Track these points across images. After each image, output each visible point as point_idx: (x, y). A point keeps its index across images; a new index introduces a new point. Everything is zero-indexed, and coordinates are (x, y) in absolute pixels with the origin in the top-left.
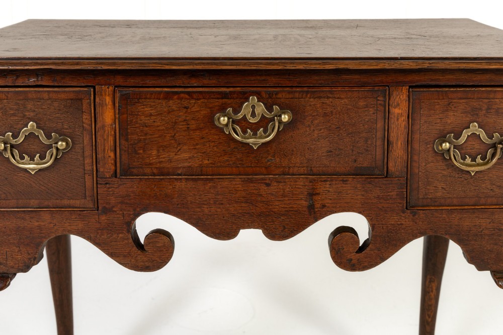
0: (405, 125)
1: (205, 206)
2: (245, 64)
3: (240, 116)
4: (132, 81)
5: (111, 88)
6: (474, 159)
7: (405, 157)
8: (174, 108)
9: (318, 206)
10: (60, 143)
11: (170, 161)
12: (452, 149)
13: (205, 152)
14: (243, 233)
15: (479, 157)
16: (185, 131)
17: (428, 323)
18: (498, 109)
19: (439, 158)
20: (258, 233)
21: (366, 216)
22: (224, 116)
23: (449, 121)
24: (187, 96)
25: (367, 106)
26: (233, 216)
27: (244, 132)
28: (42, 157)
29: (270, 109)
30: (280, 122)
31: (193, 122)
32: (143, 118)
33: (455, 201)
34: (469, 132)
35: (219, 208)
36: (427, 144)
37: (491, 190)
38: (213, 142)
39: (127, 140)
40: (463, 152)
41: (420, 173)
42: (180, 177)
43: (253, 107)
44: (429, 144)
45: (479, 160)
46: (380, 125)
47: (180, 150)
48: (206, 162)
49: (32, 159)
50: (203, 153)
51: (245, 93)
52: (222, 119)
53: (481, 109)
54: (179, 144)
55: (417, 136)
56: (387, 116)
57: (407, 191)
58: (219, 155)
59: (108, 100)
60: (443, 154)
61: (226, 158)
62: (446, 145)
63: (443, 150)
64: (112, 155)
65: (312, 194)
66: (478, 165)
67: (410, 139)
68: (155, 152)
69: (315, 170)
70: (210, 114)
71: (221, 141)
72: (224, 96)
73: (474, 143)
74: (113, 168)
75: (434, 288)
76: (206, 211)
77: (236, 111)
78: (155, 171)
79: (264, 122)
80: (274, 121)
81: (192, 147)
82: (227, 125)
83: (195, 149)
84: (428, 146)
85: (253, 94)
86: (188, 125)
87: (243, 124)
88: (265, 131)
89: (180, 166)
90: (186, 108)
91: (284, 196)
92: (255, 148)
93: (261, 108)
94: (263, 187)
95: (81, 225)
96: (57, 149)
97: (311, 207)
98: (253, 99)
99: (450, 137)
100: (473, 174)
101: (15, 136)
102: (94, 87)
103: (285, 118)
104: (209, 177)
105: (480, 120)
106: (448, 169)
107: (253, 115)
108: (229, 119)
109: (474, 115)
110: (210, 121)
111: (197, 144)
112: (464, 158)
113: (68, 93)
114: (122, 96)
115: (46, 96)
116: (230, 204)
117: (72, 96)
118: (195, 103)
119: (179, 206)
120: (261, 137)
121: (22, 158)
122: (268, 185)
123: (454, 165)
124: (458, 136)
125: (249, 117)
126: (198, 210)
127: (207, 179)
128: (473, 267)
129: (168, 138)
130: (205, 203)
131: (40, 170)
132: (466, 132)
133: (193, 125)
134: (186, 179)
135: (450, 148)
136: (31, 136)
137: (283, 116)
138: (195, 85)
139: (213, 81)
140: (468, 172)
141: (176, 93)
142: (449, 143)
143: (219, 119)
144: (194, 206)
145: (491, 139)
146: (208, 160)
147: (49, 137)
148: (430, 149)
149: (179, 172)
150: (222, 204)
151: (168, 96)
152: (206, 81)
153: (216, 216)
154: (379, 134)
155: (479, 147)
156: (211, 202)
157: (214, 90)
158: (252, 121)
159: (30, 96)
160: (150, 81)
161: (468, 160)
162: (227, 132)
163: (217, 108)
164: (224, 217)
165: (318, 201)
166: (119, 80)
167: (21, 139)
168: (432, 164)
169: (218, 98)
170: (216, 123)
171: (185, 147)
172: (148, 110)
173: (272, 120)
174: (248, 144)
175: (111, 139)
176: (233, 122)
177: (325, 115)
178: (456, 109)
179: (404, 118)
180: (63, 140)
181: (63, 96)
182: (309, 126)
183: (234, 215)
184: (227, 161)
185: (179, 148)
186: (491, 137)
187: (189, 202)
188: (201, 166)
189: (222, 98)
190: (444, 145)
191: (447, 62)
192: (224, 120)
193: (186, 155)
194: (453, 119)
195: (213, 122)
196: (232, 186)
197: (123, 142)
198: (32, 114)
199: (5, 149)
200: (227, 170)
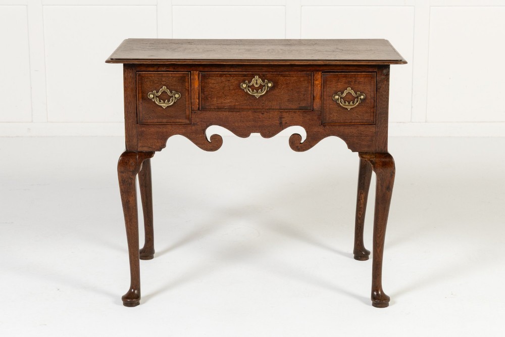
0: (320, 89)
1: (236, 123)
2: (253, 62)
3: (251, 84)
4: (206, 69)
5: (198, 72)
6: (349, 103)
7: (320, 102)
8: (224, 80)
9: (284, 123)
11: (222, 103)
12: (340, 98)
13: (236, 99)
14: (252, 135)
16: (228, 90)
18: (359, 82)
19: (334, 103)
20: (259, 134)
21: (304, 127)
22: (244, 84)
23: (338, 87)
24: (229, 76)
25: (304, 80)
27: (253, 91)
28: (169, 101)
29: (264, 81)
30: (268, 87)
31: (232, 87)
32: (211, 85)
33: (342, 121)
37: (357, 116)
38: (240, 95)
39: (204, 94)
40: (344, 100)
41: (327, 109)
42: (226, 110)
43: (257, 80)
44: (330, 97)
45: (351, 103)
46: (310, 88)
48: (237, 103)
49: (164, 102)
51: (253, 74)
53: (352, 82)
54: (226, 96)
55: (325, 93)
56: (313, 85)
57: (321, 117)
58: (242, 101)
59: (196, 77)
60: (336, 101)
61: (245, 102)
63: (336, 99)
64: (198, 101)
65: (281, 118)
66: (351, 105)
67: (322, 95)
68: (216, 99)
69: (282, 108)
70: (238, 83)
71: (243, 95)
72: (245, 75)
73: (349, 96)
74: (198, 106)
76: (237, 125)
77: (250, 82)
78: (216, 107)
79: (261, 87)
82: (246, 88)
83: (232, 98)
85: (257, 75)
86: (229, 88)
87: (252, 87)
88: (262, 91)
89: (226, 105)
90: (229, 81)
91: (270, 118)
92: (257, 98)
93: (260, 81)
94: (261, 115)
95: (184, 131)
96: (175, 97)
97: (281, 123)
98: (257, 77)
99: (339, 93)
100: (349, 109)
101: (157, 92)
102: (190, 72)
103: (270, 85)
105: (352, 86)
106: (338, 107)
107: (257, 83)
108: (246, 85)
109: (349, 84)
110: (239, 86)
111: (233, 96)
112: (345, 103)
113: (178, 74)
114: (202, 75)
115: (170, 75)
116: (246, 122)
117: (181, 75)
118: (232, 79)
119: (225, 123)
120: (260, 93)
121: (160, 101)
122: (263, 114)
123: (341, 106)
124: (342, 93)
125: (255, 85)
126: (233, 124)
127: (237, 111)
128: (350, 151)
129: (221, 93)
130: (236, 121)
131: (168, 107)
132: (346, 92)
133: (232, 88)
134: (228, 111)
136: (164, 92)
138: (232, 71)
139: (240, 70)
140: (346, 108)
141: (225, 74)
142: (339, 96)
143: (242, 85)
144: (231, 123)
147: (171, 92)
148: (331, 99)
149: (226, 108)
150: (243, 122)
151: (221, 76)
152: (237, 69)
153: (241, 127)
154: (309, 92)
155: (351, 98)
156: (239, 121)
157: (240, 73)
158: (256, 86)
159: (164, 75)
160: (214, 69)
161: (347, 103)
162: (246, 91)
163: (241, 81)
164: (244, 128)
165: (284, 121)
166: (201, 69)
167: (160, 94)
168: (332, 105)
169: (242, 77)
170: (241, 87)
171: (228, 97)
172: (213, 81)
173: (265, 86)
174: (255, 96)
175: (197, 93)
176: (248, 87)
177: (287, 84)
178: (341, 82)
179: (320, 85)
180: (177, 94)
181: (177, 75)
182: (280, 89)
183: (248, 127)
185: (226, 98)
186: (356, 94)
187: (230, 121)
188: (235, 105)
189: (244, 77)
190: (336, 97)
191: (336, 61)
192: (244, 86)
193: (229, 101)
194: (340, 86)
196: (248, 114)
197: (202, 95)
198: (165, 83)
199: (154, 98)
200: (246, 107)
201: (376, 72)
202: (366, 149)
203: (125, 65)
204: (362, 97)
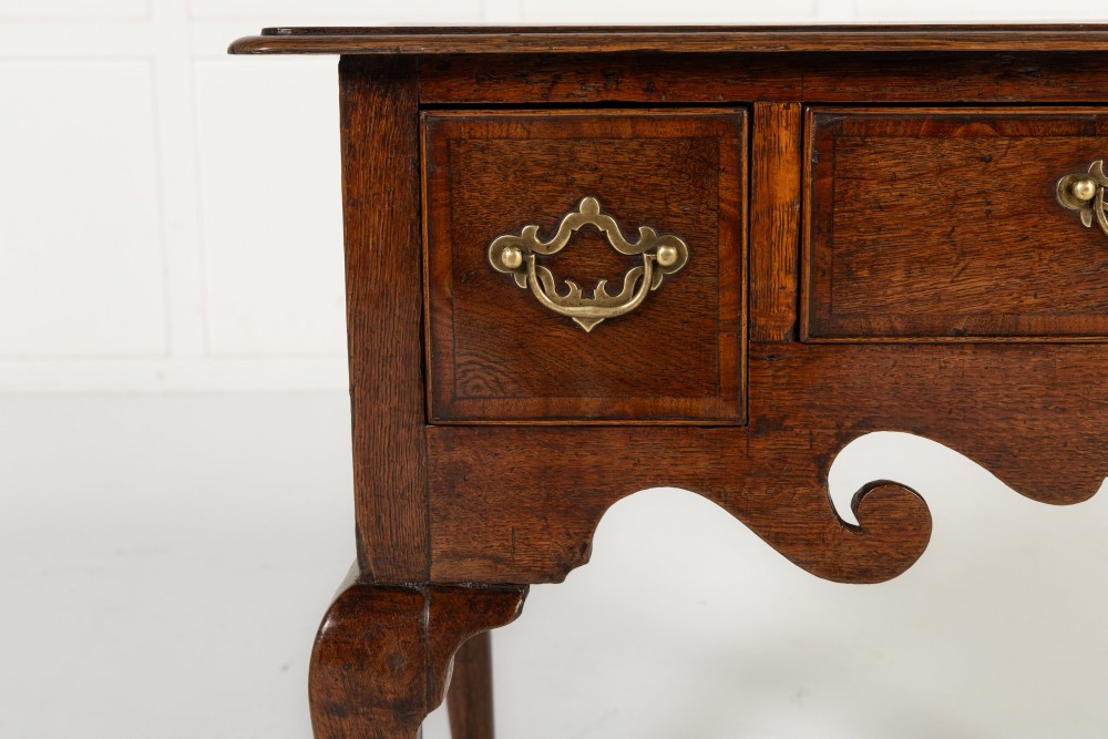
1: (1020, 416)
4: (848, 90)
5: (795, 108)
8: (954, 159)
10: (662, 250)
11: (937, 298)
13: (1027, 276)
16: (980, 219)
22: (1085, 180)
24: (988, 129)
26: (1089, 441)
28: (614, 287)
31: (1000, 195)
32: (873, 186)
35: (1056, 420)
38: (1050, 248)
39: (830, 244)
42: (963, 340)
47: (964, 269)
48: (1031, 300)
49: (588, 292)
50: (1022, 278)
52: (1079, 186)
54: (964, 254)
58: (1063, 282)
59: (786, 138)
61: (1081, 291)
64: (790, 284)
68: (899, 276)
70: (1044, 176)
71: (1071, 247)
72: (1087, 127)
74: (791, 316)
76: (1022, 428)
78: (899, 325)
81: (997, 263)
82: (1091, 203)
83: (1003, 266)
86: (989, 204)
89: (961, 311)
90: (987, 160)
95: (703, 464)
96: (655, 264)
101: (545, 234)
102: (750, 107)
104: (1037, 339)
108: (1098, 187)
110: (1045, 198)
111: (1009, 255)
113: (673, 125)
114: (821, 128)
115: (627, 130)
116: (1082, 411)
117: (692, 129)
118: (1009, 147)
119: (952, 416)
121: (563, 290)
126: (1003, 425)
127: (1030, 346)
129: (934, 239)
130: (1022, 407)
131: (608, 321)
133: (1002, 204)
134: (976, 344)
136: (587, 236)
138: (1010, 99)
139: (1058, 90)
141: (960, 121)
143: (1070, 190)
144: (991, 416)
146: (1035, 296)
147: (632, 234)
149: (960, 327)
150: (1064, 410)
151: (939, 129)
152: (1037, 90)
153: (1046, 441)
156: (1036, 406)
157: (1061, 111)
159: (586, 129)
160: (892, 89)
162: (1087, 221)
163: (1065, 159)
164: (1065, 445)
166: (817, 86)
167: (560, 241)
169: (1068, 135)
170: (1063, 201)
171: (977, 263)
172: (886, 165)
175: (789, 241)
180: (668, 244)
181: (670, 130)
183: (1092, 440)
184: (1085, 298)
185: (962, 265)
187: (981, 406)
188: (1016, 311)
189: (1079, 135)
192: (1085, 190)
193: (981, 284)
195: (1054, 196)
196: (1092, 365)
197: (822, 249)
198: (590, 177)
199: (523, 268)
200: (1082, 322)
203: (347, 70)
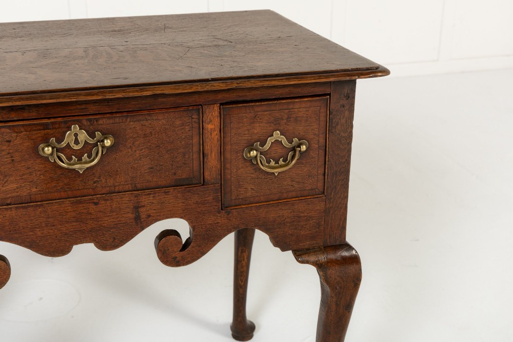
0: (217, 139)
1: (38, 230)
2: (65, 97)
3: (63, 144)
6: (277, 162)
7: (219, 166)
9: (143, 216)
12: (259, 155)
13: (32, 181)
14: (77, 249)
15: (281, 159)
16: (10, 163)
17: (241, 287)
18: (297, 117)
19: (248, 164)
20: (91, 246)
21: (187, 220)
22: (48, 146)
23: (256, 131)
24: (8, 130)
25: (183, 125)
26: (65, 235)
27: (70, 159)
29: (92, 135)
30: (103, 147)
31: (17, 154)
33: (262, 199)
34: (273, 139)
35: (52, 229)
36: (237, 153)
37: (292, 185)
38: (39, 171)
40: (268, 156)
41: (232, 178)
42: (10, 206)
43: (76, 135)
44: (239, 153)
45: (281, 162)
46: (195, 140)
47: (6, 181)
48: (34, 190)
50: (30, 182)
51: (65, 122)
52: (46, 149)
53: (282, 119)
54: (6, 176)
55: (228, 147)
56: (201, 131)
57: (221, 195)
58: (46, 182)
60: (251, 160)
61: (53, 184)
62: (253, 153)
63: (251, 157)
65: (137, 208)
66: (281, 166)
67: (222, 150)
69: (139, 186)
70: (33, 145)
71: (47, 169)
72: (45, 127)
73: (277, 148)
75: (245, 257)
76: (39, 234)
77: (60, 140)
79: (88, 148)
80: (97, 145)
81: (19, 178)
82: (52, 154)
83: (22, 179)
84: (238, 155)
85: (75, 122)
86: (12, 157)
87: (67, 150)
88: (89, 157)
89: (8, 196)
90: (9, 141)
91: (112, 211)
92: (81, 173)
93: (83, 136)
94: (92, 206)
97: (137, 218)
98: (75, 128)
99: (257, 145)
100: (276, 174)
103: (108, 143)
104: (39, 203)
105: (282, 128)
106: (256, 172)
107: (77, 142)
108: (53, 148)
109: (276, 124)
110: (35, 151)
111: (23, 175)
112: (269, 162)
116: (61, 225)
118: (17, 136)
119: (11, 233)
120: (86, 163)
122: (96, 204)
123: (260, 169)
124: (263, 144)
125: (72, 144)
126: (31, 233)
127: (37, 206)
128: (278, 249)
130: (37, 226)
132: (270, 140)
133: (17, 157)
134: (16, 207)
135: (257, 155)
137: (105, 141)
138: (15, 119)
139: (33, 114)
140: (273, 173)
142: (256, 151)
143: (43, 149)
144: (26, 231)
145: (291, 143)
146: (36, 188)
148: (240, 157)
149: (9, 202)
150: (54, 226)
152: (25, 115)
153: (49, 237)
154: (195, 149)
155: (281, 151)
156: (43, 225)
157: (35, 122)
158: (76, 147)
161: (273, 163)
162: (52, 160)
163: (40, 139)
164: (56, 237)
165: (143, 212)
168: (242, 169)
169: (40, 130)
170: (41, 153)
171: (12, 179)
173: (96, 145)
174: (74, 170)
176: (58, 150)
177: (145, 136)
178: (261, 121)
179: (217, 132)
182: (131, 147)
183: (66, 234)
184: (55, 186)
185: (5, 180)
186: (291, 142)
187: (22, 228)
188: (29, 194)
189: (44, 129)
190: (252, 152)
192: (48, 150)
193: (14, 186)
194: (258, 129)
195: (38, 152)
196: (62, 209)
200: (56, 195)
201: (329, 95)
202: (307, 244)
204: (304, 148)
